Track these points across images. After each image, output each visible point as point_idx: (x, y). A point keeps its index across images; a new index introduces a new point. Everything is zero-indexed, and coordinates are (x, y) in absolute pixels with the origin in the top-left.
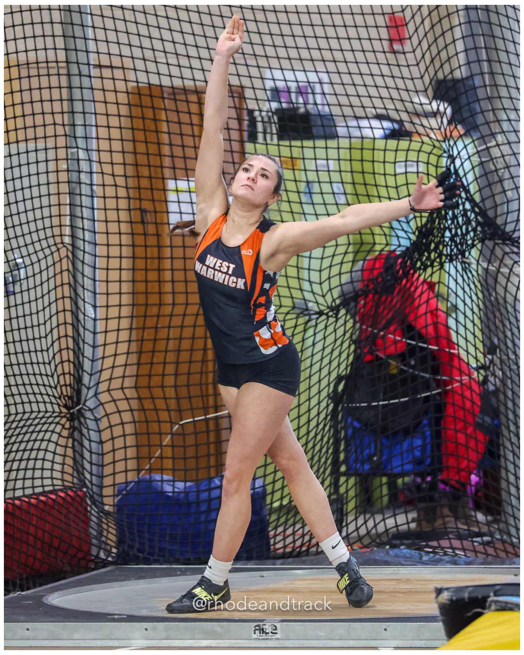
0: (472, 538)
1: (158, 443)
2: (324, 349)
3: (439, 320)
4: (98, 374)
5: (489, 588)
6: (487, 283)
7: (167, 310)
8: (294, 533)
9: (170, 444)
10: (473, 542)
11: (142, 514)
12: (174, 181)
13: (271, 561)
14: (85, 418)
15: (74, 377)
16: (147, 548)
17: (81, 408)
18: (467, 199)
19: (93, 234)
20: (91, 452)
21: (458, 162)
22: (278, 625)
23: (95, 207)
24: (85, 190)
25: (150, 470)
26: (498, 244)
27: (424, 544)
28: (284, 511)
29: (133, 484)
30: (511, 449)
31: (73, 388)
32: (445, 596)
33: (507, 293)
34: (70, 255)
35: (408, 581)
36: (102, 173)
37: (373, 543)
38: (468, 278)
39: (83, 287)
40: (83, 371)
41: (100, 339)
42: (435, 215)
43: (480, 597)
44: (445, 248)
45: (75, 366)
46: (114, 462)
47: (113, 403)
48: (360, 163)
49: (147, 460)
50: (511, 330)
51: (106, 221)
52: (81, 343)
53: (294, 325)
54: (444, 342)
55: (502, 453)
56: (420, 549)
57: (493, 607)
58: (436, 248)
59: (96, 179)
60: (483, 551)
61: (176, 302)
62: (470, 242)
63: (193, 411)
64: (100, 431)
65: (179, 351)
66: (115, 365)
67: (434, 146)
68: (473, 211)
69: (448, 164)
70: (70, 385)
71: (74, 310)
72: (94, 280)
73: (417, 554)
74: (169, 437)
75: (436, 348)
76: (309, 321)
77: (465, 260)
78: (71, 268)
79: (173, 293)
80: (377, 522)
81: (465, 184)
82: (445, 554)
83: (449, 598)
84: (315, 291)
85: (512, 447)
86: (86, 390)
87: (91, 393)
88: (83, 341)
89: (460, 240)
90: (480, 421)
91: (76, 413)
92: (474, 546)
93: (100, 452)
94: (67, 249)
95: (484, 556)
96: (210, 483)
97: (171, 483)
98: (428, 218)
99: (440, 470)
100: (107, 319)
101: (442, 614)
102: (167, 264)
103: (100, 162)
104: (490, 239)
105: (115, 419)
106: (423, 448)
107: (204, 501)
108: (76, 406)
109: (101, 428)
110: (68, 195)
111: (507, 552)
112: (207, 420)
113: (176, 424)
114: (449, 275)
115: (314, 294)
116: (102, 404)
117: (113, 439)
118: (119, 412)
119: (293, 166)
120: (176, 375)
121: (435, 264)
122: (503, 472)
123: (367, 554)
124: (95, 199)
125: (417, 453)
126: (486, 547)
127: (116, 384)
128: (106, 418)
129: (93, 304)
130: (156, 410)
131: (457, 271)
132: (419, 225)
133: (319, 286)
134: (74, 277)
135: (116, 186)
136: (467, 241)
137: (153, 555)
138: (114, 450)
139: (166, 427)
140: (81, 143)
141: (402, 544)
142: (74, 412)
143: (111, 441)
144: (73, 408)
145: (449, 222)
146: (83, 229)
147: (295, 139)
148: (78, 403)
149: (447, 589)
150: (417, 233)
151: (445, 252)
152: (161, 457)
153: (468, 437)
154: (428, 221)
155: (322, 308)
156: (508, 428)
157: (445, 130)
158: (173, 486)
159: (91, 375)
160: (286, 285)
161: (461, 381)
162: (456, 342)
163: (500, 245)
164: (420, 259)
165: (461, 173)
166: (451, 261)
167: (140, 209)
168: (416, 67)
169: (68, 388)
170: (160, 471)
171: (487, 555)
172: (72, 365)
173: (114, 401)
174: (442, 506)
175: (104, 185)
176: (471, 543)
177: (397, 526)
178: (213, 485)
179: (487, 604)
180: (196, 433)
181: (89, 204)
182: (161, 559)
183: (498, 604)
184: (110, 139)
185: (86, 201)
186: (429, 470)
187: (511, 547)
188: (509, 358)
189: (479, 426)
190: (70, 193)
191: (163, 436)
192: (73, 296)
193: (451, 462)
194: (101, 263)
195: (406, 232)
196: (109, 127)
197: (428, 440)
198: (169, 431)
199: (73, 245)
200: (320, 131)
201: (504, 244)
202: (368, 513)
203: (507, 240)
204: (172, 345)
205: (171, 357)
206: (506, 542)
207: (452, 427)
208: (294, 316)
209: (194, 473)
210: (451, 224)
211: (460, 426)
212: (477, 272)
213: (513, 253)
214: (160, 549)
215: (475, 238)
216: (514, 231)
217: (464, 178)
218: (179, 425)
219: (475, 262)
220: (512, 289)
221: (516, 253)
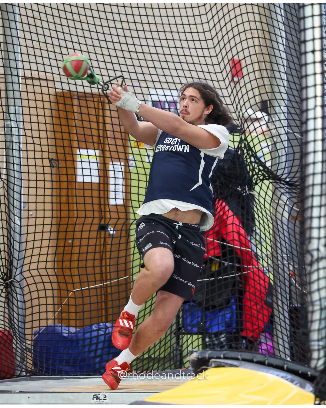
4: (22, 260)
6: (265, 207)
9: (67, 303)
11: (49, 346)
14: (15, 287)
15: (8, 262)
17: (13, 281)
18: (252, 155)
19: (20, 173)
20: (18, 308)
21: (247, 133)
22: (107, 395)
23: (22, 157)
24: (16, 146)
25: (55, 319)
26: (271, 182)
29: (45, 327)
31: (8, 268)
33: (277, 212)
34: (6, 186)
36: (26, 136)
39: (13, 206)
40: (13, 258)
41: (24, 238)
45: (8, 254)
46: (32, 314)
47: (32, 278)
50: (279, 236)
51: (28, 166)
52: (12, 240)
59: (22, 139)
62: (254, 181)
63: (81, 284)
64: (23, 295)
66: (33, 254)
68: (256, 162)
70: (6, 266)
71: (8, 220)
72: (20, 202)
74: (67, 299)
77: (251, 192)
78: (6, 194)
81: (252, 146)
86: (15, 270)
87: (18, 271)
88: (13, 239)
91: (9, 283)
93: (24, 308)
94: (4, 182)
100: (28, 226)
103: (24, 129)
104: (267, 180)
105: (33, 287)
107: (87, 339)
108: (9, 279)
109: (24, 293)
110: (5, 149)
112: (89, 289)
113: (71, 291)
116: (25, 278)
117: (31, 300)
118: (35, 283)
124: (21, 152)
127: (34, 266)
128: (27, 286)
129: (19, 216)
134: (8, 200)
135: (34, 143)
138: (32, 307)
140: (13, 117)
142: (8, 283)
143: (31, 301)
144: (7, 280)
146: (14, 170)
148: (10, 278)
152: (62, 312)
156: (277, 296)
157: (239, 113)
158: (69, 331)
159: (18, 260)
165: (249, 139)
167: (49, 158)
168: (221, 74)
169: (4, 268)
172: (6, 254)
173: (33, 276)
175: (27, 143)
178: (93, 329)
181: (17, 155)
184: (30, 115)
185: (16, 153)
190: (6, 148)
191: (62, 298)
192: (7, 211)
194: (24, 191)
196: (29, 107)
198: (67, 296)
199: (7, 180)
201: (275, 182)
203: (278, 180)
209: (81, 321)
212: (259, 200)
213: (281, 187)
215: (258, 179)
216: (283, 174)
217: (252, 142)
218: (73, 292)
219: (258, 195)
220: (280, 210)
221: (283, 188)
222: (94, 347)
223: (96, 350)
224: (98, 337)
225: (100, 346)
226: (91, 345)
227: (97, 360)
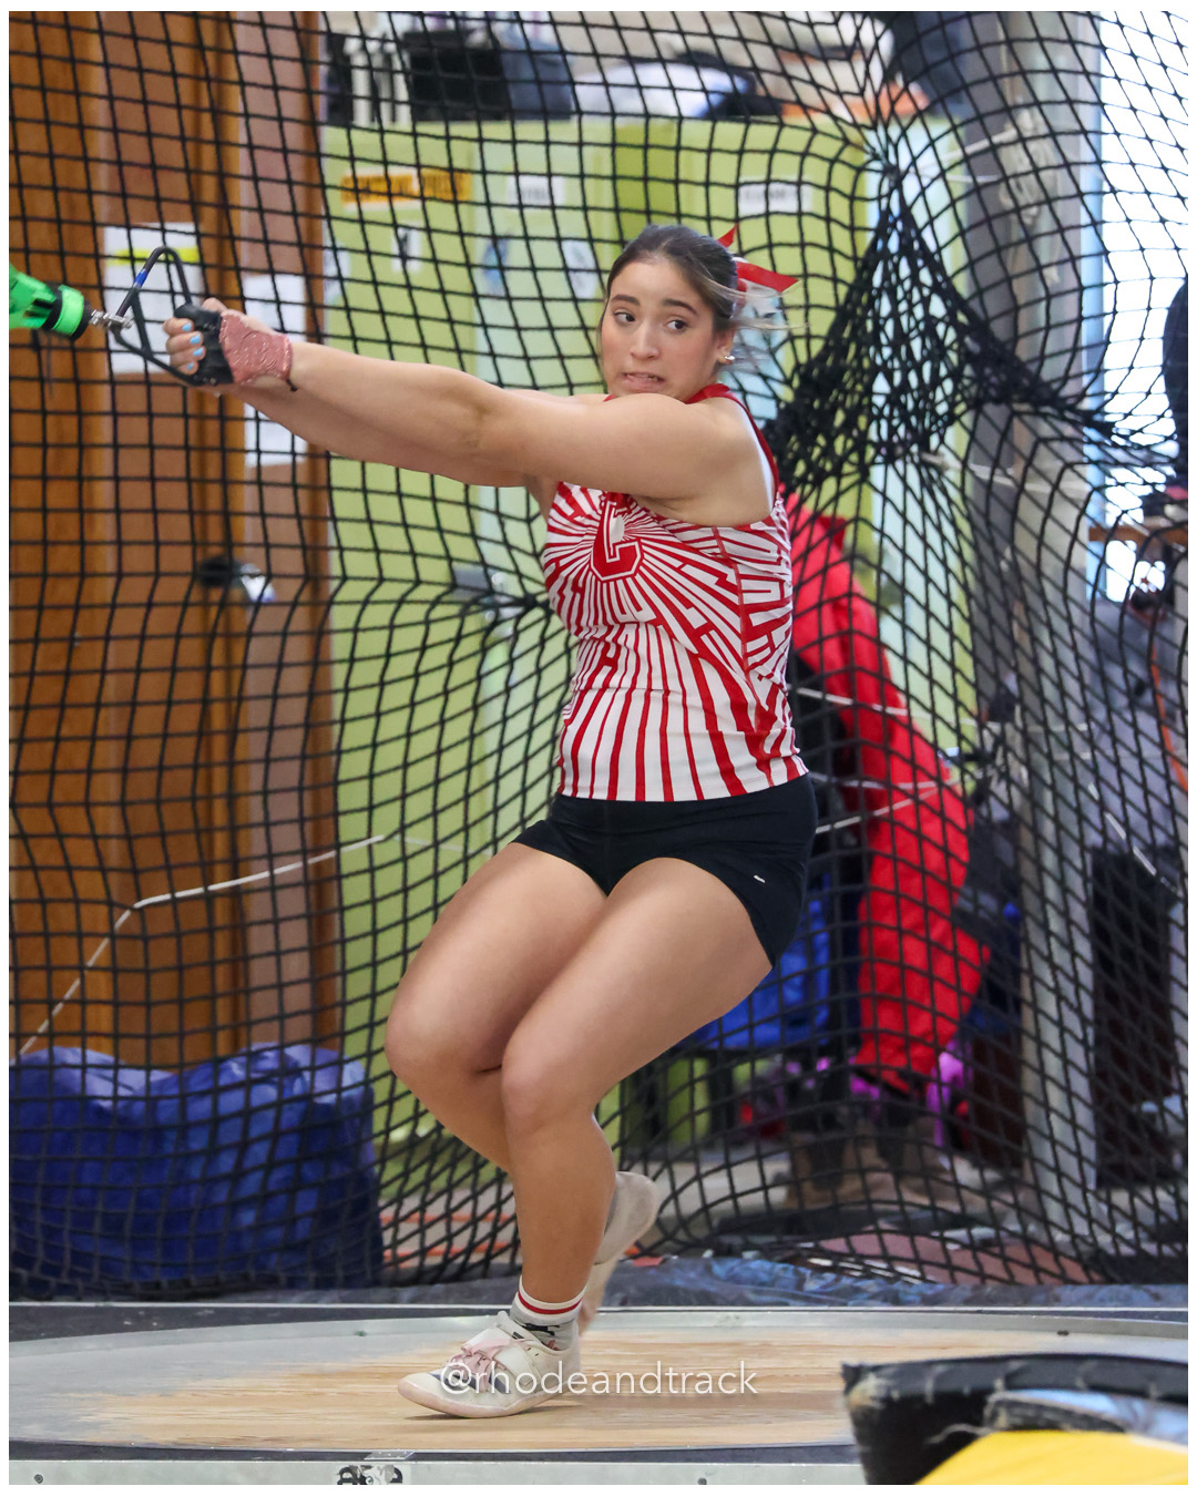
0: (943, 1228)
1: (74, 961)
2: (536, 701)
3: (857, 625)
5: (989, 1368)
6: (988, 524)
7: (102, 590)
8: (448, 1215)
9: (106, 963)
10: (944, 1240)
11: (28, 1157)
12: (122, 232)
13: (384, 1292)
16: (40, 1254)
18: (935, 288)
21: (911, 187)
22: (405, 1468)
25: (51, 1036)
26: (1019, 414)
27: (810, 1245)
28: (422, 1152)
30: (1052, 984)
32: (870, 1388)
33: (1044, 550)
35: (764, 1349)
37: (669, 1244)
38: (938, 507)
42: (846, 334)
43: (966, 1390)
44: (874, 427)
48: (640, 185)
49: (43, 1008)
50: (1054, 654)
53: (453, 634)
54: (869, 684)
55: (1027, 994)
56: (797, 1259)
57: (1003, 1420)
58: (850, 423)
60: (972, 1266)
61: (126, 569)
62: (942, 409)
63: (171, 873)
65: (134, 704)
67: (846, 142)
68: (951, 321)
69: (885, 190)
73: (790, 1275)
74: (105, 942)
75: (846, 701)
76: (496, 623)
77: (929, 457)
79: (120, 543)
80: (678, 1186)
81: (932, 246)
82: (868, 1274)
83: (882, 1393)
84: (513, 540)
85: (1055, 978)
89: (916, 402)
90: (968, 906)
92: (945, 1251)
95: (976, 1280)
96: (216, 1074)
97: (110, 1073)
98: (827, 339)
99: (856, 1041)
101: (860, 1437)
102: (102, 462)
104: (997, 401)
106: (809, 977)
107: (199, 1124)
111: (1037, 1270)
112: (209, 898)
113: (124, 908)
114: (886, 499)
115: (510, 547)
119: (454, 191)
120: (125, 771)
121: (847, 468)
122: (1029, 1048)
123: (652, 1272)
125: (792, 995)
126: (983, 1257)
130: (69, 869)
131: (907, 488)
132: (803, 358)
133: (523, 527)
136: (934, 404)
137: (56, 1272)
139: (95, 917)
141: (748, 1247)
145: (887, 352)
147: (462, 118)
149: (876, 1369)
150: (796, 383)
151: (873, 436)
152: (82, 1001)
153: (933, 950)
154: (826, 349)
155: (532, 588)
156: (1044, 926)
157: (877, 96)
158: (115, 1082)
160: (432, 523)
161: (914, 794)
162: (901, 684)
163: (1027, 418)
164: (804, 454)
165: (920, 216)
166: (890, 460)
170: (78, 1040)
171: (983, 1276)
174: (860, 1141)
176: (937, 1244)
177: (734, 1196)
178: (224, 1080)
179: (987, 1412)
180: (178, 935)
182: (80, 1283)
183: (1017, 1411)
186: (824, 1042)
187: (1051, 1256)
188: (1048, 732)
189: (965, 922)
191: (88, 942)
193: (886, 1020)
195: (765, 378)
197: (823, 957)
198: (104, 929)
200: (529, 95)
201: (1037, 414)
202: (656, 1159)
203: (1046, 403)
204: (114, 688)
205: (111, 721)
206: (1036, 1242)
207: (889, 921)
208: (454, 609)
209: (172, 1044)
210: (891, 358)
211: (909, 919)
212: (962, 490)
213: (1062, 438)
214: (78, 1257)
215: (958, 397)
216: (1066, 378)
217: (928, 229)
218: (134, 910)
219: (957, 465)
220: (1059, 540)
221: (1070, 440)
222: (226, 1163)
223: (238, 1175)
224: (247, 1113)
225: (260, 1152)
226: (213, 1151)
227: (248, 1217)
